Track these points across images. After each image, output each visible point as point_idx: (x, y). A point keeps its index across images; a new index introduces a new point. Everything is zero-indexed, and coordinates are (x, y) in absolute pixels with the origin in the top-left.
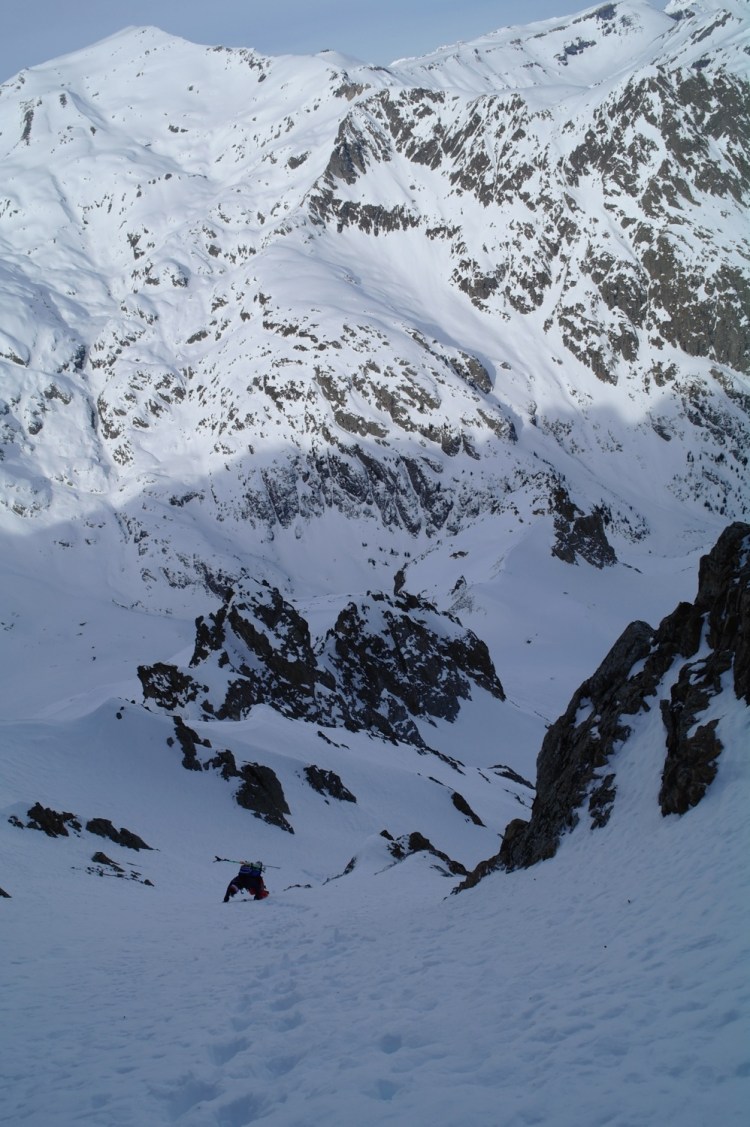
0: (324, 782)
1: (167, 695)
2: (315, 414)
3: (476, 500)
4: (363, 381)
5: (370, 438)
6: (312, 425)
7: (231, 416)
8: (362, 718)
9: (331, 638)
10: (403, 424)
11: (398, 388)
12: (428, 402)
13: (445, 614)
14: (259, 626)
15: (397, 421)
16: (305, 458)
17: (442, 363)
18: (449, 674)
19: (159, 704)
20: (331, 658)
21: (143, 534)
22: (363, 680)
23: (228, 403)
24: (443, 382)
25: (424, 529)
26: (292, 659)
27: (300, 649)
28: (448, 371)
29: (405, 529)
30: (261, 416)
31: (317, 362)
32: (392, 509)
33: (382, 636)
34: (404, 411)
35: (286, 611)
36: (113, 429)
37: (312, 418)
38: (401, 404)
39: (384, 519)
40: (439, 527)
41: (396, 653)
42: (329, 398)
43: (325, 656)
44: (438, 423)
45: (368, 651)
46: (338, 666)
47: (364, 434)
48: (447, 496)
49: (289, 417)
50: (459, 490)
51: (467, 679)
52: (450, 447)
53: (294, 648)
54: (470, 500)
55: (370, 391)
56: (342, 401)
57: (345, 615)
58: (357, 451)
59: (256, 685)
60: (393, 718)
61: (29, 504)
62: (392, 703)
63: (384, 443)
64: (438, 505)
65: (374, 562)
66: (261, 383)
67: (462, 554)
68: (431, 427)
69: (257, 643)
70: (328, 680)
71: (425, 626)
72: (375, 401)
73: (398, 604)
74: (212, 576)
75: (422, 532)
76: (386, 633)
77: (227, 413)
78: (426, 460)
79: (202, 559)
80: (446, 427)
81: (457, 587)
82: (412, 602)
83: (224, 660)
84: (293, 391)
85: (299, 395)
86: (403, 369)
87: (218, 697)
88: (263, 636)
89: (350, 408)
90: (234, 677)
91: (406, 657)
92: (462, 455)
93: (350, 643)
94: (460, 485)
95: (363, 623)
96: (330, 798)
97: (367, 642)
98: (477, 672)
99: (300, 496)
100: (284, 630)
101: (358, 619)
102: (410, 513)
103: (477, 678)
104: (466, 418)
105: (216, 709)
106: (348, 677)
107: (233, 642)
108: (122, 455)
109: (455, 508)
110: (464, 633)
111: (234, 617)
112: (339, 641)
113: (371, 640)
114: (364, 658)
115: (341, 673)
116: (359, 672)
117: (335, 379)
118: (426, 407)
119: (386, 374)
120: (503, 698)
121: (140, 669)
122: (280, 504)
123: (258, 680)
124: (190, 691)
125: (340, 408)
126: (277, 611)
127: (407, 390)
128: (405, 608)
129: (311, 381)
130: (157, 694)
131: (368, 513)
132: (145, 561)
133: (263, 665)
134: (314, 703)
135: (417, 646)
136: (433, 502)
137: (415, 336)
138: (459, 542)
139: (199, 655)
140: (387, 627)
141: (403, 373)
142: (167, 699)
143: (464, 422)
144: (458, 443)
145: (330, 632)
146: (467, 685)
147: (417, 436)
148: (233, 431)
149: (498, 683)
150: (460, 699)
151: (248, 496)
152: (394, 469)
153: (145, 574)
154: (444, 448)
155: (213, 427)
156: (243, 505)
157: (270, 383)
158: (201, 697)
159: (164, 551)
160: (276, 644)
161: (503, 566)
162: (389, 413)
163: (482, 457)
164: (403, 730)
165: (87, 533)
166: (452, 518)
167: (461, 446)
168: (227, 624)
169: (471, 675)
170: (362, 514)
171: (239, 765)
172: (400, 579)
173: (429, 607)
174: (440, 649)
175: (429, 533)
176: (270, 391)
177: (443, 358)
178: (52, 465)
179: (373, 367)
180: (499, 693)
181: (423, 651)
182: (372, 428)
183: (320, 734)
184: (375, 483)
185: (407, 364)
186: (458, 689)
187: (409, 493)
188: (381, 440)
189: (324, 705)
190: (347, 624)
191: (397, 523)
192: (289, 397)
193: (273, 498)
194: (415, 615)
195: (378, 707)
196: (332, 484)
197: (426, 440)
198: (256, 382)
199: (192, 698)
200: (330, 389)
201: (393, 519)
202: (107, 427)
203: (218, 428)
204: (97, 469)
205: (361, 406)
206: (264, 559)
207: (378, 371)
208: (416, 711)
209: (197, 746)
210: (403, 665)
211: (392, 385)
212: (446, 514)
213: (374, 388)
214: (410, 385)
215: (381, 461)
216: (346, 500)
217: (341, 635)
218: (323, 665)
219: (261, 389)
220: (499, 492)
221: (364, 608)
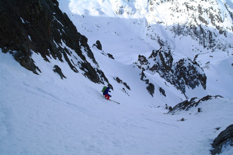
0: (162, 91)
1: (142, 62)
2: (195, 15)
3: (221, 46)
4: (208, 11)
5: (204, 24)
6: (193, 17)
7: (177, 9)
8: (176, 81)
9: (177, 64)
10: (213, 23)
11: (215, 15)
12: (221, 20)
13: (201, 68)
14: (164, 56)
15: (212, 22)
16: (188, 23)
17: (228, 12)
18: (196, 80)
19: (140, 63)
20: (175, 67)
21: (150, 27)
22: (179, 74)
23: (177, 6)
24: (226, 17)
25: (207, 47)
26: (167, 65)
27: (170, 63)
28: (229, 15)
29: (203, 46)
30: (183, 11)
31: (200, 3)
32: (202, 41)
33: (187, 67)
34: (214, 21)
35: (170, 55)
36: (152, 3)
37: (194, 15)
38: (214, 19)
39: (199, 42)
40: (210, 48)
41: (188, 72)
42: (199, 12)
43: (174, 67)
44: (221, 26)
45: (183, 69)
46: (176, 69)
47: (203, 23)
48: (215, 43)
49: (189, 13)
50: (219, 42)
51: (200, 82)
52: (221, 32)
53: (169, 63)
54: (220, 45)
55: (209, 14)
56: (201, 14)
57: (181, 60)
58: (200, 26)
59: (159, 67)
60: (181, 84)
61: (130, 12)
62: (183, 81)
63: (207, 26)
64: (212, 44)
65: (193, 50)
66: (186, 4)
67: (212, 57)
68: (219, 26)
69: (162, 59)
70: (172, 71)
71: (196, 69)
72: (209, 16)
73: (193, 62)
74: (160, 40)
75: (206, 48)
76: (188, 67)
77: (176, 8)
78: (214, 33)
79: (159, 36)
80: (222, 27)
81: (207, 63)
82: (196, 63)
83: (155, 60)
84: (192, 8)
85: (193, 9)
86: (219, 11)
87: (151, 66)
88: (164, 58)
89: (203, 16)
90: (156, 64)
91: (190, 73)
92: (223, 35)
93: (180, 66)
94: (219, 41)
95: (184, 63)
96: (162, 94)
97: (183, 67)
98: (202, 82)
99: (184, 30)
100: (168, 59)
101: (183, 62)
102: (206, 43)
103: (202, 83)
104: (228, 27)
105: (150, 68)
106: (176, 72)
107: (158, 57)
108: (152, 10)
109: (216, 46)
110: (203, 74)
111: (160, 53)
112: (178, 65)
113: (184, 67)
114: (181, 70)
115: (176, 71)
116: (179, 72)
117: (202, 8)
118: (220, 21)
119: (214, 11)
120: (205, 89)
121: (139, 55)
122: (179, 31)
123: (160, 66)
124: (146, 63)
125: (201, 15)
126: (168, 55)
127: (217, 16)
128: (194, 64)
129: (197, 7)
130: (141, 61)
131: (197, 40)
132: (148, 32)
133: (162, 63)
134: (168, 74)
135: (193, 72)
136: (212, 43)
137: (225, 4)
138: (212, 54)
139: (151, 57)
140: (188, 66)
141: (218, 12)
142: (142, 63)
143: (227, 28)
144: (223, 32)
145: (177, 63)
146: (199, 84)
147: (215, 27)
148: (176, 12)
149: (206, 86)
150: (196, 86)
151: (173, 27)
152: (206, 33)
153: (147, 34)
154: (219, 32)
155: (172, 10)
156: (172, 28)
157: (188, 4)
158: (148, 65)
159: (152, 31)
160: (166, 61)
161: (219, 63)
162: (211, 20)
163: (227, 37)
164: (183, 87)
165: (139, 22)
166: (214, 48)
167: (224, 33)
168: (158, 53)
169: (201, 82)
170: (195, 39)
171: (149, 82)
172: (196, 56)
173: (199, 65)
174: (197, 74)
175: (208, 49)
176: (187, 6)
177: (229, 11)
178: (137, 6)
179: (212, 8)
180: (205, 88)
181: (193, 74)
182: (206, 22)
183: (165, 83)
184: (201, 34)
185: (220, 10)
186: (197, 84)
187: (207, 39)
188: (206, 25)
189: (170, 76)
190: (181, 62)
191: (202, 44)
192: (190, 9)
193: (178, 29)
194: (195, 66)
195: (180, 80)
196: (192, 31)
197: (216, 29)
198: (185, 3)
199: (146, 64)
200: (200, 10)
201: (201, 43)
202: (151, 2)
203: (173, 10)
204: (146, 10)
205: (205, 16)
206: (171, 40)
207: (213, 10)
208: (186, 84)
209: (144, 77)
210: (188, 74)
211: (214, 14)
212: (213, 46)
213: (210, 13)
214: (218, 15)
215: (204, 29)
216: (193, 35)
217: (179, 64)
218: (173, 68)
219: (185, 5)
220: (227, 46)
221: (186, 60)
